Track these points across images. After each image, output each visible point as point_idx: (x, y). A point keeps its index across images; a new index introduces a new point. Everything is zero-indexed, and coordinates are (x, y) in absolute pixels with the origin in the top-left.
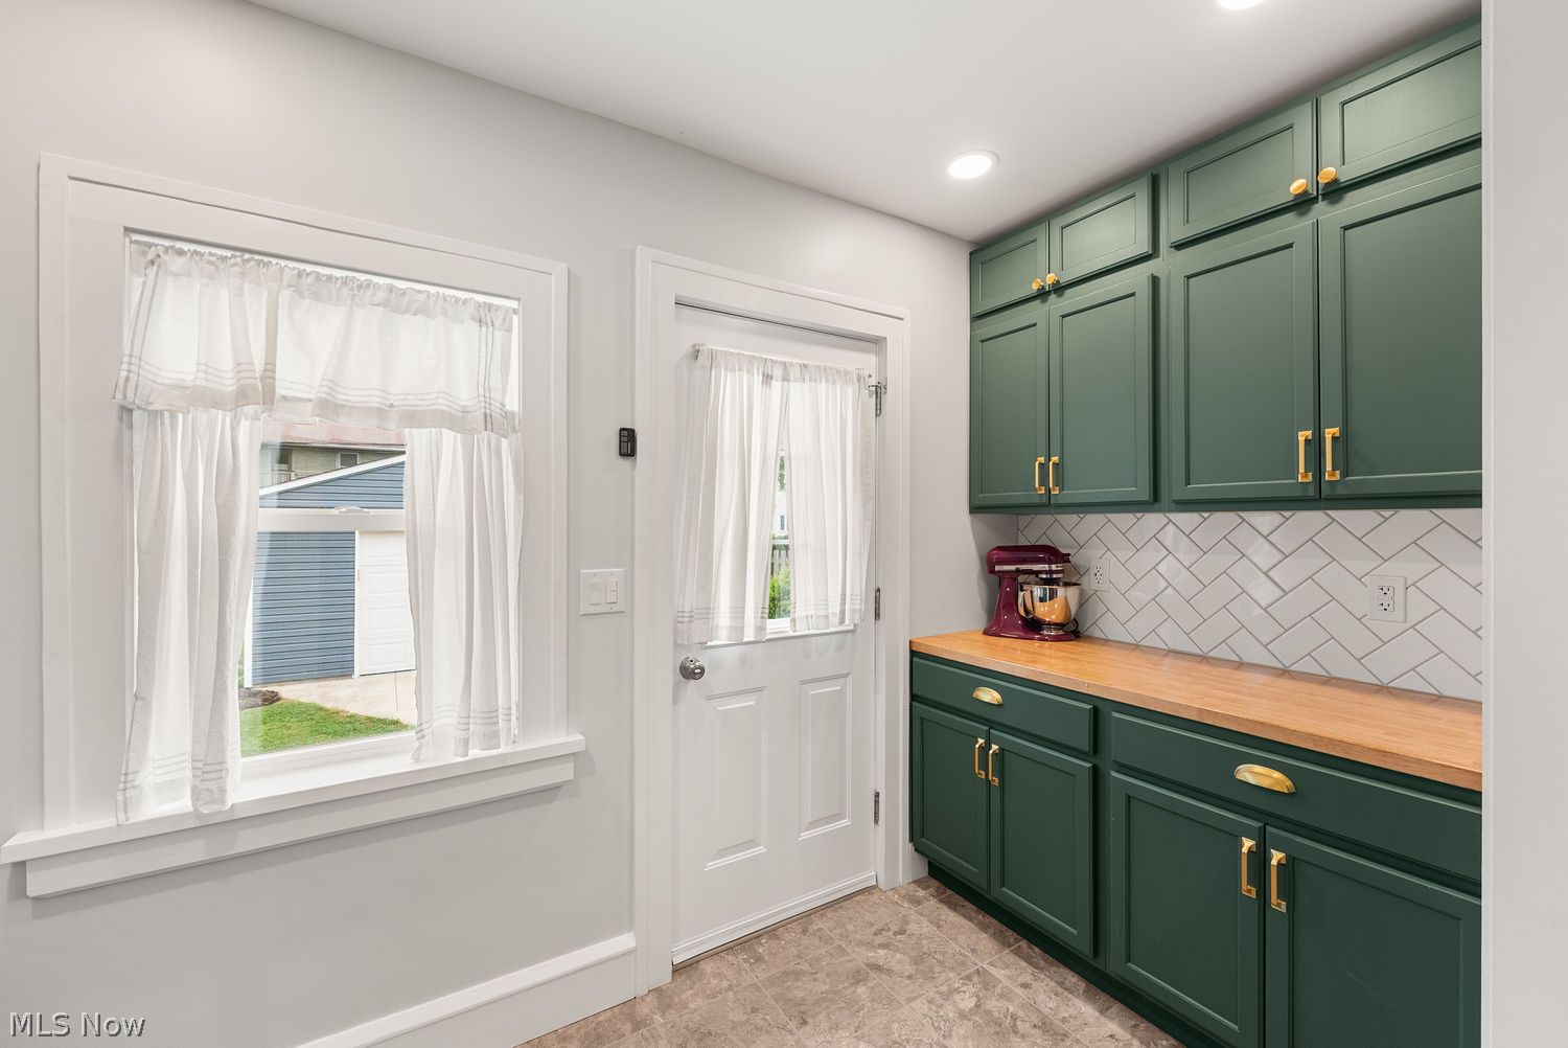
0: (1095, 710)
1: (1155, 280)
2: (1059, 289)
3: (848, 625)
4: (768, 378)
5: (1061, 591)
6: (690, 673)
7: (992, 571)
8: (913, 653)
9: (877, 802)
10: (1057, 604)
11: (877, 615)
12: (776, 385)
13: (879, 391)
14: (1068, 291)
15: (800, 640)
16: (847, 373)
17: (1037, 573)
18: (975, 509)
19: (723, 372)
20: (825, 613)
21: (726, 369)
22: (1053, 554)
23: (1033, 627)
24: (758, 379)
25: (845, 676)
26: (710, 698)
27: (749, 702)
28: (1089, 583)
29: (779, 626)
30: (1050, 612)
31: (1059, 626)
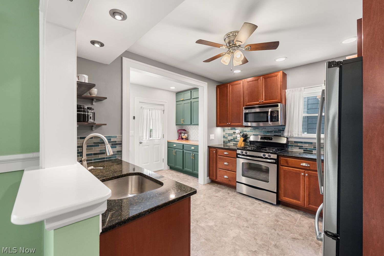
0: (183, 145)
1: (191, 101)
2: (184, 100)
3: (159, 138)
5: (185, 134)
6: (141, 143)
7: (178, 132)
8: (168, 142)
9: (163, 160)
10: (185, 136)
11: (163, 138)
12: (151, 111)
13: (164, 111)
14: (185, 101)
15: (154, 140)
16: (159, 109)
17: (183, 132)
18: (176, 125)
20: (157, 137)
21: (145, 109)
22: (185, 130)
23: (182, 139)
24: (149, 110)
25: (159, 145)
26: (143, 146)
27: (147, 147)
28: (189, 134)
29: (150, 139)
30: (184, 137)
31: (186, 139)
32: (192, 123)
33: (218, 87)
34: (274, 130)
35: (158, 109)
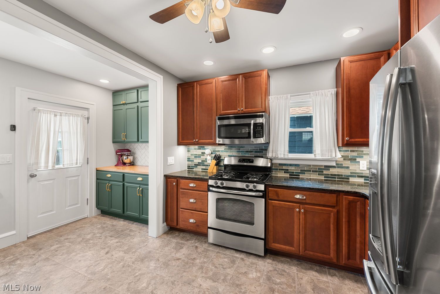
0: (124, 175)
1: (138, 106)
2: (126, 104)
3: (78, 165)
4: (55, 115)
5: (129, 157)
6: (32, 176)
7: (117, 154)
8: (97, 170)
9: (87, 201)
10: (128, 160)
11: (88, 163)
12: (58, 117)
13: (88, 119)
15: (66, 169)
16: (78, 115)
17: (125, 154)
18: (113, 142)
19: (42, 114)
20: (72, 163)
21: (43, 113)
22: (128, 150)
23: (124, 164)
24: (53, 116)
25: (79, 176)
26: (38, 181)
27: (51, 182)
28: (136, 156)
29: (57, 167)
30: (126, 161)
31: (130, 163)
32: (140, 140)
33: (179, 86)
34: (254, 150)
35: (76, 114)
